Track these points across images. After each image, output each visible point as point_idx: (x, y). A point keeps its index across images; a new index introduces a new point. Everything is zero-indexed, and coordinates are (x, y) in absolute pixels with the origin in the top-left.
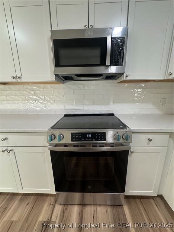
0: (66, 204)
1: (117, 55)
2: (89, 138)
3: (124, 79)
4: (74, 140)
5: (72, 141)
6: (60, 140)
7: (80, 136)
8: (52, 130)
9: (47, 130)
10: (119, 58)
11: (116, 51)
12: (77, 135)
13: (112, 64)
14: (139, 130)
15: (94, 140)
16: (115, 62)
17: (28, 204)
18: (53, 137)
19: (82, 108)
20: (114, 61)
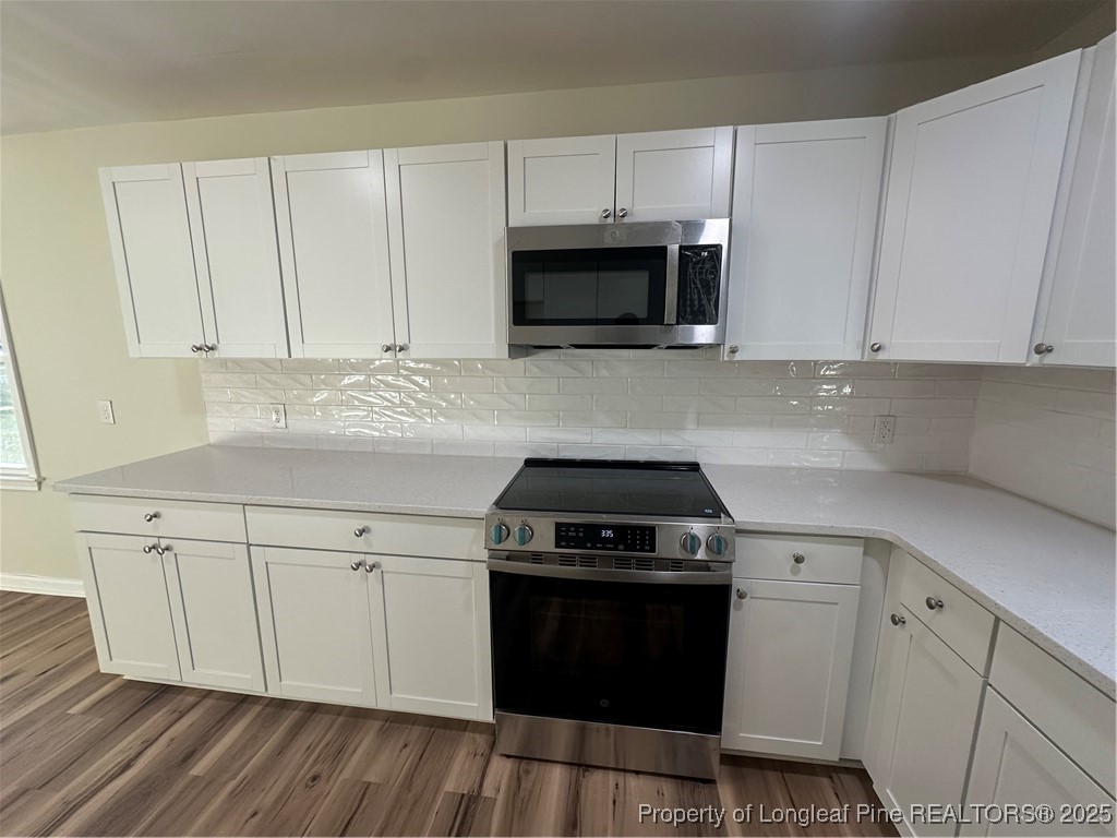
0: (525, 758)
1: (699, 293)
2: (608, 540)
3: (726, 359)
4: (563, 543)
5: (556, 547)
6: (523, 541)
7: (581, 535)
8: (499, 511)
9: (485, 510)
10: (705, 302)
11: (695, 284)
12: (572, 529)
13: (683, 318)
14: (761, 524)
15: (621, 547)
16: (692, 312)
17: (406, 746)
18: (502, 532)
19: (587, 439)
20: (688, 309)
